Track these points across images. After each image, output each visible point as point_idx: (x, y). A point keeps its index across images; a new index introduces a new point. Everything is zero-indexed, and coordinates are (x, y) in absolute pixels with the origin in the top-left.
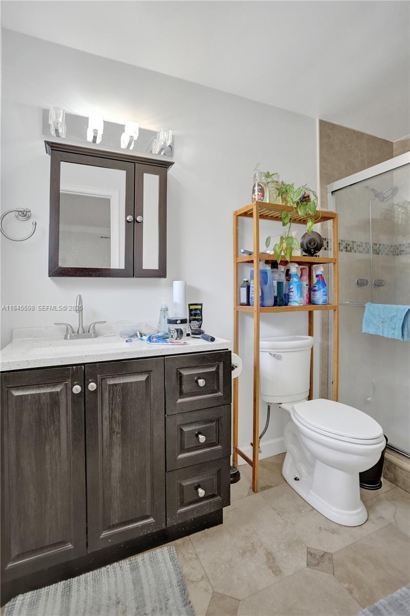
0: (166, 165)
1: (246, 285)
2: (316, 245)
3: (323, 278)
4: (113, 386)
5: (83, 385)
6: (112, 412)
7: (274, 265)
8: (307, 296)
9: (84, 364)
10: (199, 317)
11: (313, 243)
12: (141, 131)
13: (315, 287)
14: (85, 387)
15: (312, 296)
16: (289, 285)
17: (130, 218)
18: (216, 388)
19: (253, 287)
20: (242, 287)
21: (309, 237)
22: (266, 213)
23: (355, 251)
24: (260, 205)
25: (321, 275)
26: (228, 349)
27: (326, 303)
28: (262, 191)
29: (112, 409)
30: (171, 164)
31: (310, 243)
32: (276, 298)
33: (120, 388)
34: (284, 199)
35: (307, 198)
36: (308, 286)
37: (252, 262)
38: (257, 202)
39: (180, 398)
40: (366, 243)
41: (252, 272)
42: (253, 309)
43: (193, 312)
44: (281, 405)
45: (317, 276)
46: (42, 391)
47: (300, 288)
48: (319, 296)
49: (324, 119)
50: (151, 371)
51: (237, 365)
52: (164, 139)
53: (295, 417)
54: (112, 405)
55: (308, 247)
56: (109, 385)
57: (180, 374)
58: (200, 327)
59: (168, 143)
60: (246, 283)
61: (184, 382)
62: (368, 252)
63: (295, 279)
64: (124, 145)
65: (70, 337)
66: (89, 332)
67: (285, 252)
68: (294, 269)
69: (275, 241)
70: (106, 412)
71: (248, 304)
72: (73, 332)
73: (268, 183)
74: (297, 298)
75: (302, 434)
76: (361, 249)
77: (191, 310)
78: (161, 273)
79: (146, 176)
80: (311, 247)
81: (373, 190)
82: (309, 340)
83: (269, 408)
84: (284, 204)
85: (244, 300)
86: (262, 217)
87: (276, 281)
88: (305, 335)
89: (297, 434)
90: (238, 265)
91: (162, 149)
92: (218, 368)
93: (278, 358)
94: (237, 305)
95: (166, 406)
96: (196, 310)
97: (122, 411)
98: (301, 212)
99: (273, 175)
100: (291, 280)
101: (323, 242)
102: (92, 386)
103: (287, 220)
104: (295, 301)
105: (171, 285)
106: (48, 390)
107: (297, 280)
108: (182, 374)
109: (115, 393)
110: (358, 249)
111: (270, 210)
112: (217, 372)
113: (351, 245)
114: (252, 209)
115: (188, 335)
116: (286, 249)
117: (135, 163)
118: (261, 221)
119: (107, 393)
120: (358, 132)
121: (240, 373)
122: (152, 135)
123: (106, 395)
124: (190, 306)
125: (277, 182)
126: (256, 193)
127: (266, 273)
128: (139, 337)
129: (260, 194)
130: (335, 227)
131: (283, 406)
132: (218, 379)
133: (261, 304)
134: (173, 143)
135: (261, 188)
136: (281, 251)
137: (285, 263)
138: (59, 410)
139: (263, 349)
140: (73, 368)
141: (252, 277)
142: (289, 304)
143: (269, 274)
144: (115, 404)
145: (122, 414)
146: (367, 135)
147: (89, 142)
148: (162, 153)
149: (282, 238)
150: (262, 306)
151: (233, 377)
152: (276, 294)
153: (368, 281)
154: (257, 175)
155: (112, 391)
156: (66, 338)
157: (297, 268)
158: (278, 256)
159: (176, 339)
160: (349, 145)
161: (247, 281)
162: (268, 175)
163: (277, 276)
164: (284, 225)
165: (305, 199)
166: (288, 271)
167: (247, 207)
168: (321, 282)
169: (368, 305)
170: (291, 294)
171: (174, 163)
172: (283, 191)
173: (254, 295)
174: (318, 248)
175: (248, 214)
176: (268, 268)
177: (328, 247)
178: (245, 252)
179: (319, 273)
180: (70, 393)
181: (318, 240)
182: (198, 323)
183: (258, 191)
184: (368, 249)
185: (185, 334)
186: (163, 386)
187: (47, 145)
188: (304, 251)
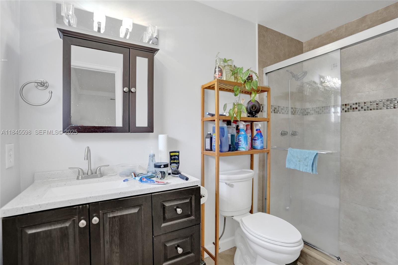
0: (153, 51)
1: (209, 136)
2: (256, 109)
3: (260, 132)
4: (112, 218)
5: (88, 220)
6: (112, 237)
7: (229, 123)
8: (250, 143)
9: (88, 204)
10: (177, 161)
11: (254, 108)
12: (135, 25)
13: (255, 137)
14: (89, 221)
15: (253, 143)
16: (239, 136)
17: (126, 89)
18: (190, 213)
19: (215, 139)
20: (206, 138)
21: (252, 104)
22: (223, 87)
23: (280, 113)
24: (220, 81)
25: (260, 129)
26: (198, 185)
27: (262, 148)
28: (221, 71)
29: (112, 236)
30: (157, 50)
31: (252, 108)
32: (230, 146)
33: (118, 219)
34: (236, 78)
35: (251, 77)
36: (251, 137)
37: (214, 121)
38: (217, 79)
39: (164, 223)
40: (286, 107)
41: (214, 128)
42: (214, 154)
43: (173, 158)
44: (233, 218)
45: (257, 130)
46: (53, 227)
47: (246, 138)
48: (258, 144)
49: (261, 24)
50: (142, 205)
51: (204, 196)
52: (152, 32)
53: (243, 227)
54: (112, 232)
55: (251, 110)
56: (110, 218)
57: (164, 205)
58: (178, 168)
59: (155, 35)
60: (209, 135)
61: (167, 211)
62: (287, 113)
63: (243, 133)
64: (122, 35)
65: (82, 177)
66: (96, 173)
67: (237, 114)
68: (242, 126)
69: (230, 107)
70: (107, 238)
71: (211, 150)
72: (84, 174)
73: (225, 66)
74: (244, 146)
75: (249, 239)
76: (283, 111)
77: (171, 156)
78: (150, 129)
79: (138, 58)
80: (253, 111)
81: (291, 73)
82: (251, 173)
83: (225, 219)
84: (236, 81)
85: (208, 147)
86: (221, 89)
87: (230, 134)
88: (248, 169)
89: (244, 237)
90: (204, 123)
91: (150, 40)
92: (191, 200)
93: (231, 186)
94: (203, 150)
95: (153, 230)
96: (175, 156)
97: (120, 236)
98: (247, 87)
99: (228, 60)
100: (240, 133)
101: (260, 107)
102: (95, 220)
103: (237, 93)
104: (243, 148)
105: (157, 138)
106: (59, 226)
107: (244, 133)
108: (165, 205)
109: (114, 223)
110: (281, 111)
111: (226, 85)
112: (191, 202)
113: (277, 109)
114: (214, 84)
115: (169, 174)
116: (237, 112)
117: (129, 48)
118: (221, 92)
119: (108, 224)
120: (282, 34)
121: (206, 201)
122: (144, 29)
123: (107, 225)
124: (171, 153)
125: (231, 66)
126: (217, 73)
127: (224, 129)
128: (134, 177)
129: (219, 74)
130: (269, 97)
131: (234, 218)
132: (191, 207)
133: (220, 150)
134: (158, 35)
135: (220, 69)
136: (234, 114)
137: (236, 121)
138: (68, 240)
139: (221, 180)
140: (79, 208)
141: (214, 132)
142: (239, 149)
143: (226, 130)
144: (114, 232)
145: (120, 239)
146: (288, 36)
147: (95, 32)
148: (151, 43)
149: (234, 104)
150: (221, 151)
151: (201, 203)
152: (230, 143)
153: (288, 132)
154: (218, 60)
155: (111, 222)
156: (78, 178)
157: (244, 125)
158: (232, 117)
159: (161, 179)
160: (277, 42)
161: (210, 134)
162: (225, 61)
163: (230, 131)
164: (236, 95)
165: (250, 78)
166: (238, 126)
167: (211, 82)
168: (259, 134)
169: (289, 149)
170: (240, 142)
171: (159, 49)
172: (235, 72)
173: (216, 144)
174: (258, 111)
175: (211, 87)
176: (225, 125)
177: (263, 110)
178: (209, 114)
179: (258, 128)
180: (78, 227)
181: (257, 106)
182: (176, 165)
183: (218, 72)
184: (288, 111)
185: (167, 174)
186: (151, 216)
187: (59, 31)
188: (248, 113)
